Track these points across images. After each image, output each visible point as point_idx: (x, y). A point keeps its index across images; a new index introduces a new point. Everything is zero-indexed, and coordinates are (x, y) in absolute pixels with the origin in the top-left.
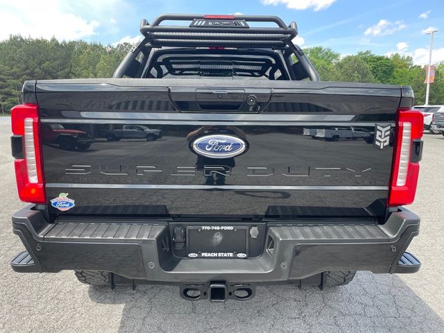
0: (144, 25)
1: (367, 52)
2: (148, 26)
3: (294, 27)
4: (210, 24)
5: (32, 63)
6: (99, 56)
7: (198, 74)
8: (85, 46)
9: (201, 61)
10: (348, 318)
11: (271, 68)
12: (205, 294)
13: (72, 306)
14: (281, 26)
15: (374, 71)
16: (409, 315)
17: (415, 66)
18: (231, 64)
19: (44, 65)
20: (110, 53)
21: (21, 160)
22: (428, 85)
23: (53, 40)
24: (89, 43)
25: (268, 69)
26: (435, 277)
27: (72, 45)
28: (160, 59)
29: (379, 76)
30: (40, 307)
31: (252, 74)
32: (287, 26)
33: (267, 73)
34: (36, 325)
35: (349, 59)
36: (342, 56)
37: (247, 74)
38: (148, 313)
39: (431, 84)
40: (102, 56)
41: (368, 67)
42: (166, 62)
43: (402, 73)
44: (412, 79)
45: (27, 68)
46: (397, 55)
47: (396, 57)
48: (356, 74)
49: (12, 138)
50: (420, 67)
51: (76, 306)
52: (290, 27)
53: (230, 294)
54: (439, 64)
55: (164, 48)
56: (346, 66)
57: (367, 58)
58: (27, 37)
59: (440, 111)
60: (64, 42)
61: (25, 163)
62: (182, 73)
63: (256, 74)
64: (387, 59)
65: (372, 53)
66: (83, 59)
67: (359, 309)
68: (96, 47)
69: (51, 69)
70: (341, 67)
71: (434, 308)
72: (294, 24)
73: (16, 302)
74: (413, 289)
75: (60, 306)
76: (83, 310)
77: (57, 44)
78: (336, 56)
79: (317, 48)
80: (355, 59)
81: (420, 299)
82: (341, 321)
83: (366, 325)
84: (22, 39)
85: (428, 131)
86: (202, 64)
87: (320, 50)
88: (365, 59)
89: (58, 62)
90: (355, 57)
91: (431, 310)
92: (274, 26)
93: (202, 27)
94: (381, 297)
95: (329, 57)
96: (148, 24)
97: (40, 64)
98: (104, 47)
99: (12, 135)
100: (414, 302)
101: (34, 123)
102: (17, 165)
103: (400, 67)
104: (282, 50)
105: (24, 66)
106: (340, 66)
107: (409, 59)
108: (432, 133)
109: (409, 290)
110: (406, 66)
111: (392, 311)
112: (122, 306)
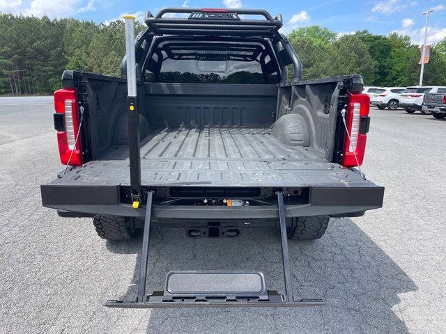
0: (148, 17)
1: (365, 32)
2: (152, 18)
3: (279, 19)
4: (206, 16)
5: (23, 41)
6: (91, 35)
7: (196, 59)
8: (77, 24)
9: (198, 47)
10: (319, 263)
11: (261, 54)
12: (204, 233)
13: (94, 256)
14: (268, 18)
15: (372, 50)
16: (370, 260)
17: (413, 46)
18: (225, 50)
19: (36, 44)
20: (102, 31)
21: (62, 132)
22: (423, 66)
23: (45, 18)
24: (81, 21)
25: (259, 54)
26: (397, 234)
27: (63, 23)
28: (161, 45)
29: (376, 56)
30: (67, 256)
31: (245, 58)
32: (274, 18)
33: (258, 58)
34: (67, 268)
35: (346, 39)
36: (340, 35)
37: (240, 58)
38: (157, 260)
39: (425, 64)
40: (95, 34)
41: (365, 46)
42: (166, 48)
43: (399, 53)
44: (409, 59)
45: (18, 47)
46: (395, 34)
47: (394, 36)
48: (353, 54)
49: (55, 115)
50: (417, 46)
51: (97, 255)
52: (276, 19)
53: (223, 233)
54: (436, 44)
55: (164, 35)
56: (343, 45)
57: (364, 38)
58: (19, 15)
59: (431, 92)
60: (55, 20)
61: (65, 134)
62: (180, 57)
63: (248, 59)
64: (385, 39)
65: (370, 33)
66: (76, 38)
67: (329, 256)
68: (88, 25)
69: (43, 48)
70: (338, 47)
71: (391, 256)
72: (279, 17)
73: (46, 254)
74: (376, 242)
75: (84, 255)
76: (103, 258)
77: (48, 22)
78: (333, 36)
79: (313, 27)
80: (353, 39)
81: (381, 250)
82: (313, 265)
83: (333, 267)
84: (12, 18)
85: (420, 112)
86: (199, 49)
87: (317, 29)
88: (363, 39)
89: (49, 41)
90: (353, 36)
91: (388, 257)
92: (262, 18)
93: (199, 19)
94: (349, 248)
95: (326, 36)
96: (152, 16)
97: (31, 43)
98: (96, 25)
99: (55, 112)
100: (375, 252)
101: (72, 104)
102: (59, 136)
103: (398, 47)
104: (271, 38)
105: (14, 45)
106: (337, 45)
107: (407, 38)
108: (423, 113)
109: (373, 243)
110: (403, 46)
111: (356, 258)
112: (136, 255)
